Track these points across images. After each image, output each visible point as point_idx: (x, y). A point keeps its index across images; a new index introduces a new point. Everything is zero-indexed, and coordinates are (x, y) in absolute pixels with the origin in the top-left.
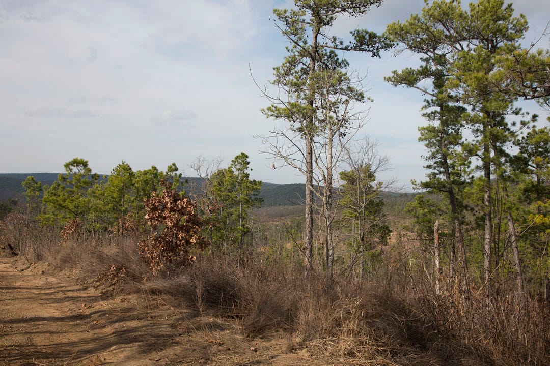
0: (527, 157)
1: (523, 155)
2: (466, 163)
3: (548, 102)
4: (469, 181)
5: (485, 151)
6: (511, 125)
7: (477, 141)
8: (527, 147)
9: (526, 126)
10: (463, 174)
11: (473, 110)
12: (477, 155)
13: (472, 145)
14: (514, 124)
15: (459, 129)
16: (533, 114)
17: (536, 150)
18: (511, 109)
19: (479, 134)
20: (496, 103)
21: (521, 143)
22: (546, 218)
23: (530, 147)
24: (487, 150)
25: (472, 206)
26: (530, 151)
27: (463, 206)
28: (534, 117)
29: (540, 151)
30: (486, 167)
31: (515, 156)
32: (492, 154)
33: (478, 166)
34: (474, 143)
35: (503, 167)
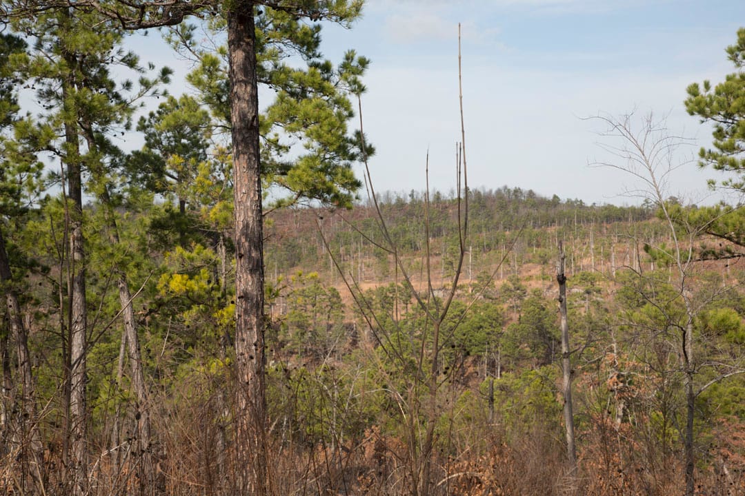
0: (161, 155)
1: (153, 150)
2: (33, 166)
3: (188, 42)
4: (38, 207)
5: (68, 140)
6: (122, 87)
7: (50, 118)
8: (160, 135)
9: (151, 91)
10: (25, 192)
11: (39, 46)
12: (50, 148)
13: (39, 125)
14: (128, 85)
15: (10, 88)
16: (162, 67)
17: (176, 141)
18: (119, 52)
19: (53, 102)
20: (87, 35)
21: (148, 126)
22: (193, 282)
23: (164, 135)
24: (72, 139)
25: (44, 261)
26: (165, 143)
27: (25, 264)
28: (166, 72)
29: (184, 146)
30: (73, 176)
31: (137, 153)
32: (84, 148)
33: (53, 173)
34: (43, 121)
35: (108, 176)
